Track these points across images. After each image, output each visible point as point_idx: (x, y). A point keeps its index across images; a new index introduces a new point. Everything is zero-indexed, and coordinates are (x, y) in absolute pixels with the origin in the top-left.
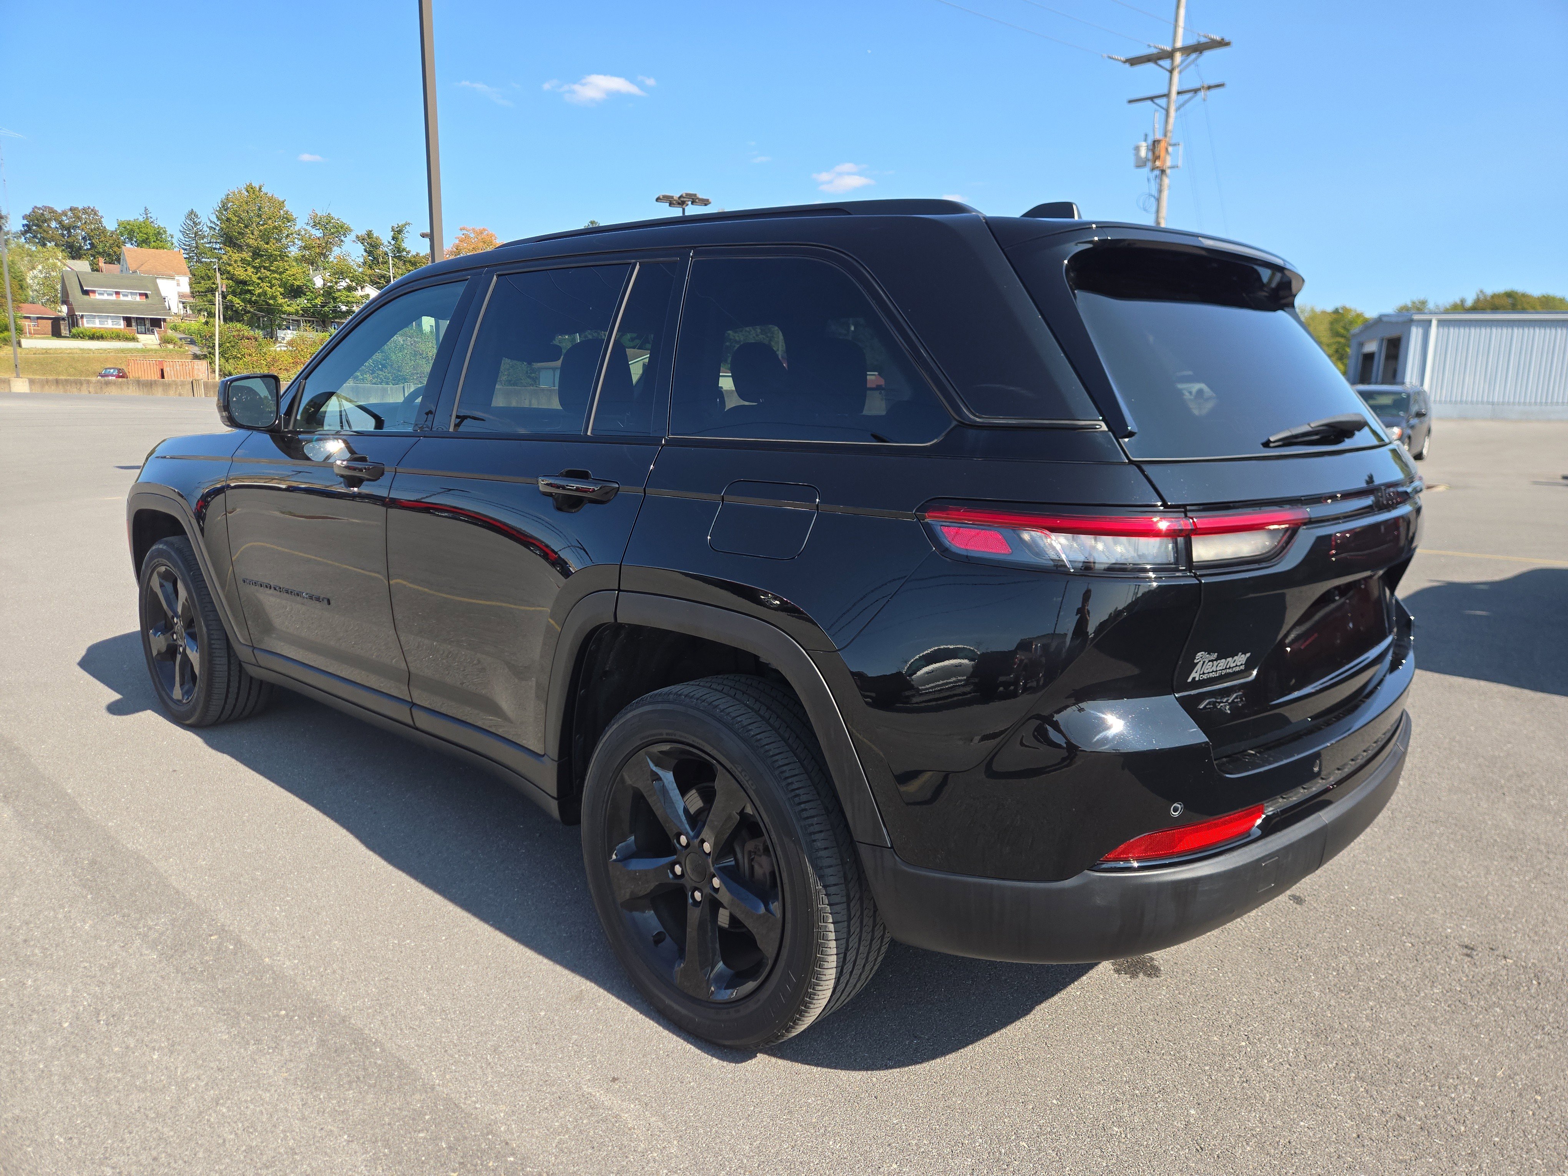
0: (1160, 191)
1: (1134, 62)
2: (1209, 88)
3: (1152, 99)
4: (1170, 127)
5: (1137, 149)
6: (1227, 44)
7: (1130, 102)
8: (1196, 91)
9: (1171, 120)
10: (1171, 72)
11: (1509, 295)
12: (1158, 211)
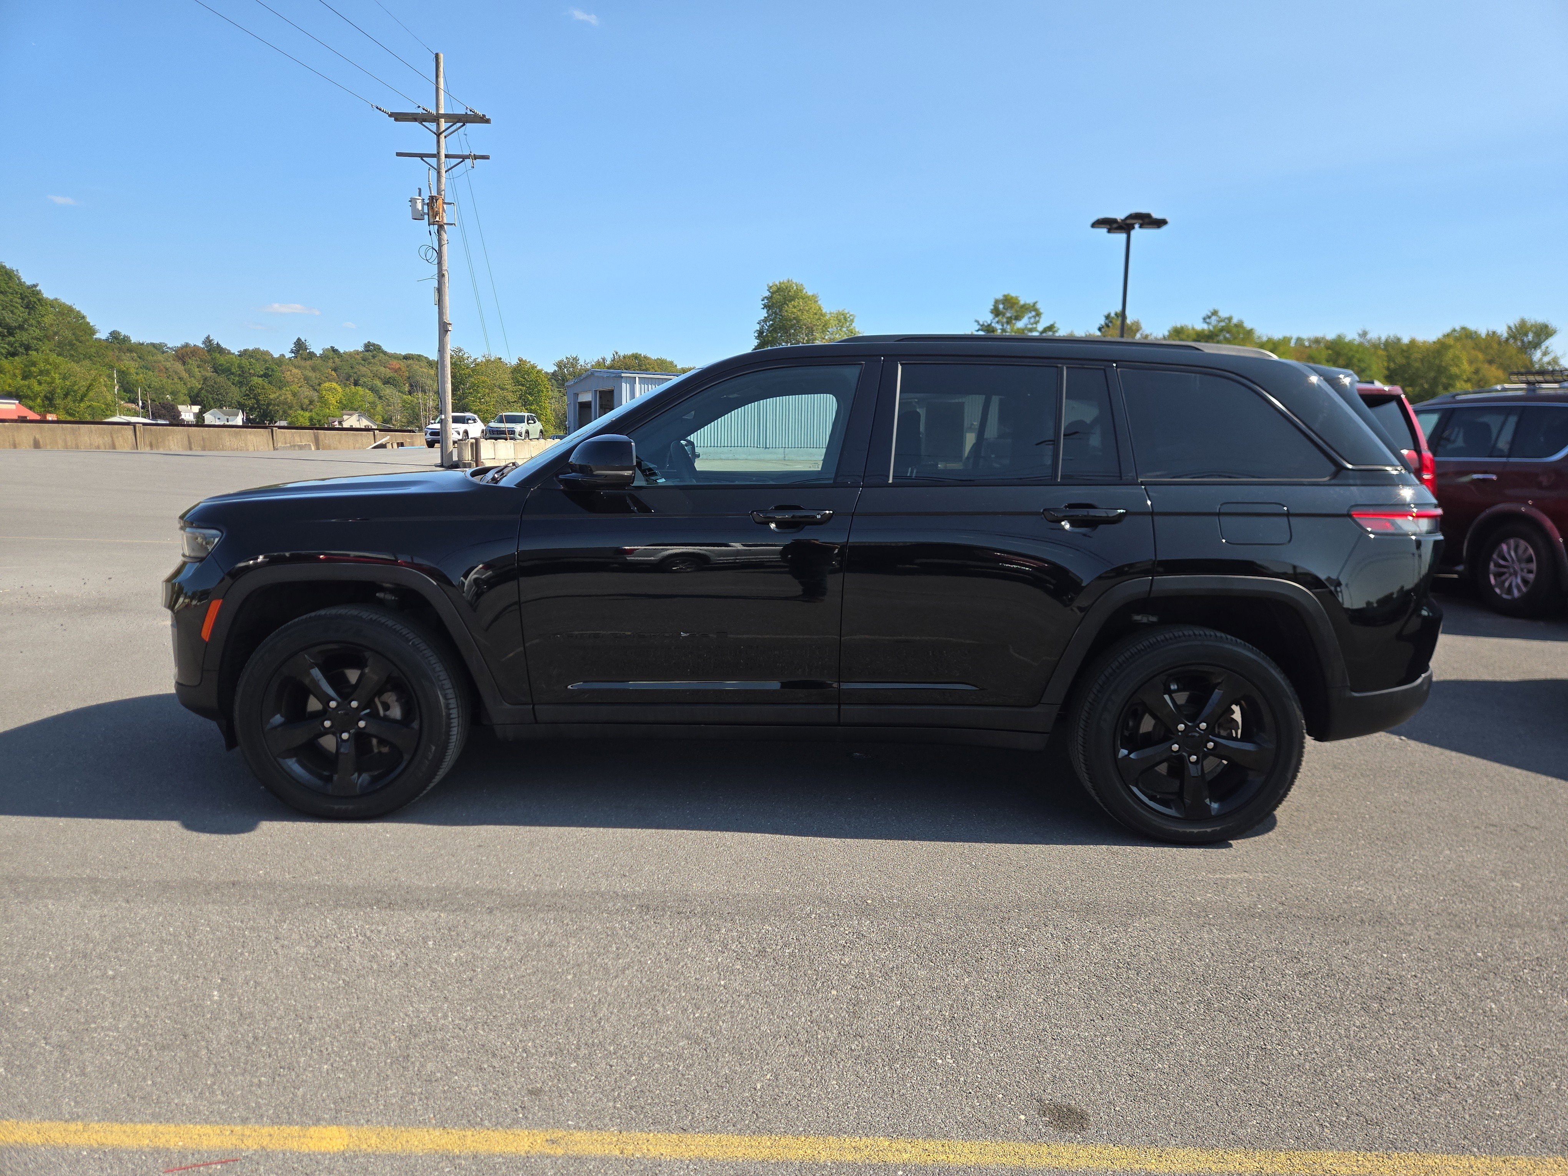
0: (440, 246)
1: (399, 117)
2: (476, 157)
3: (422, 156)
4: (443, 187)
5: (413, 201)
6: (488, 121)
7: (398, 154)
8: (464, 158)
9: (443, 180)
10: (438, 135)
11: (636, 357)
12: (440, 263)
